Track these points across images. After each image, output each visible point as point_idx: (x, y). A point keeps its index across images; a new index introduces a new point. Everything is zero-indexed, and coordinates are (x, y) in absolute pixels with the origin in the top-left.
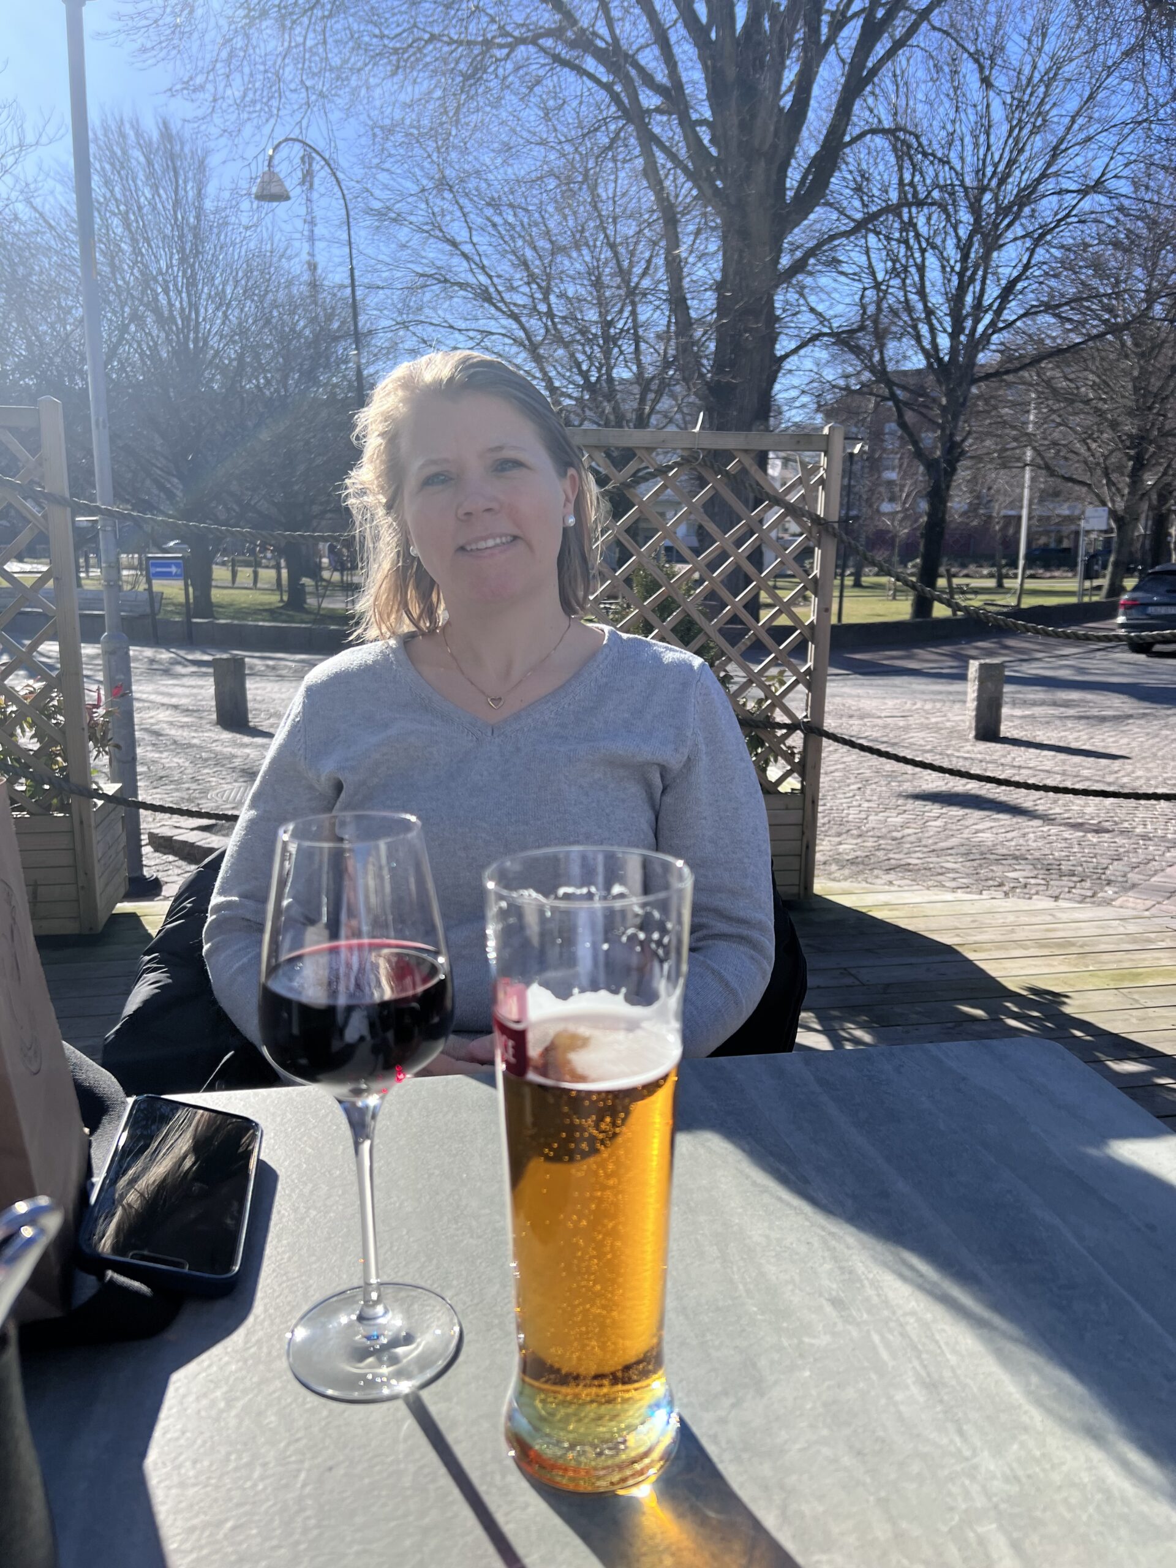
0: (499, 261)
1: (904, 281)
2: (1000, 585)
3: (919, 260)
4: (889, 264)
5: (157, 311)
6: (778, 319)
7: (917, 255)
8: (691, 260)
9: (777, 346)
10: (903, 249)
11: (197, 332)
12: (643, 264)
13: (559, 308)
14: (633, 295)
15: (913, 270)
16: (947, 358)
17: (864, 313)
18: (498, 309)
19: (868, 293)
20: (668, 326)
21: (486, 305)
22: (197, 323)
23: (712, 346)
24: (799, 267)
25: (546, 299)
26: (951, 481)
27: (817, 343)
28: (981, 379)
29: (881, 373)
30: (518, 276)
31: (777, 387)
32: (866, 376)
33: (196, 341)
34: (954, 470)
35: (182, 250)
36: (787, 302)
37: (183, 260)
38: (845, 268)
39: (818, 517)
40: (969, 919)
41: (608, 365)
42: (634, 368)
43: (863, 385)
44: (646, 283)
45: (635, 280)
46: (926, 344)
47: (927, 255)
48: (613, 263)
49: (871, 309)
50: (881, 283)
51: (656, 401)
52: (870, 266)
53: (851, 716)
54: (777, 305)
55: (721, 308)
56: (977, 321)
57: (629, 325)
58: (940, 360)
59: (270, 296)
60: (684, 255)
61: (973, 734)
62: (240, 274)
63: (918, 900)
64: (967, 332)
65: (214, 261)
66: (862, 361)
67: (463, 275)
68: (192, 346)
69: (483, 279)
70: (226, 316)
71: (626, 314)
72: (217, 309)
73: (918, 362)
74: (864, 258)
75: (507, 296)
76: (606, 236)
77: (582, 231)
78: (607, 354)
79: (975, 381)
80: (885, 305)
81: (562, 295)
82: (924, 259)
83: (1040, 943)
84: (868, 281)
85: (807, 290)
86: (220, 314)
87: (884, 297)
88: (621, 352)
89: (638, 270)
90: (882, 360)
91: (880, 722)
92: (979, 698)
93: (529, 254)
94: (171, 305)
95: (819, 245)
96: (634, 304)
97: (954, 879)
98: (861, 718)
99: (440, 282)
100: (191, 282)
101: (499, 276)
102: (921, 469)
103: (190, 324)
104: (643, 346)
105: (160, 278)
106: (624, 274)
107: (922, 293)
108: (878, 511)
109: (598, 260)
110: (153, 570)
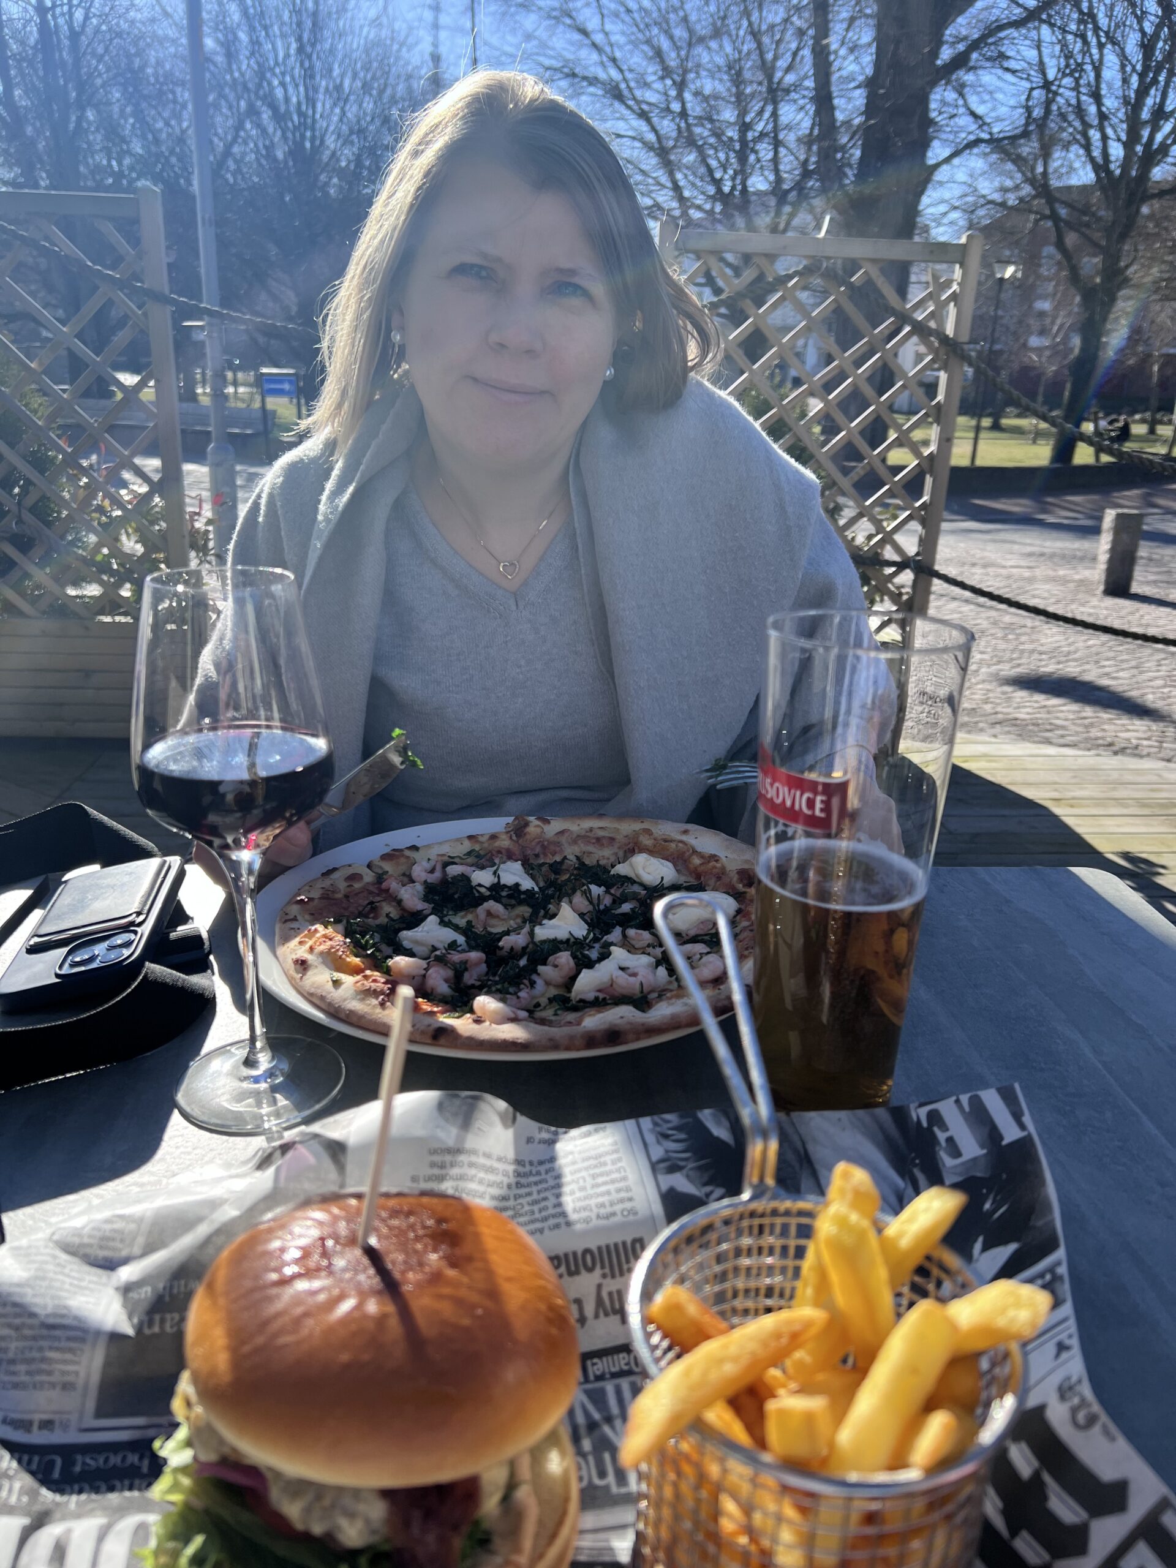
0: (631, 52)
1: (1077, 80)
2: (1152, 431)
3: (1096, 57)
4: (1062, 61)
5: (273, 106)
6: (932, 122)
7: (1095, 51)
8: (843, 52)
9: (930, 154)
10: (1079, 44)
11: (313, 129)
12: (788, 57)
13: (695, 108)
14: (775, 94)
15: (1088, 68)
16: (1118, 172)
17: (1029, 116)
18: (629, 107)
19: (1036, 93)
20: (812, 129)
21: (617, 104)
22: (314, 121)
23: (858, 153)
24: (960, 61)
25: (680, 97)
26: (1108, 312)
27: (975, 150)
28: (1154, 196)
29: (1042, 187)
30: (650, 70)
31: (925, 200)
32: (1027, 190)
33: (313, 139)
34: (1113, 299)
35: (299, 39)
36: (944, 103)
37: (300, 50)
38: (1012, 64)
39: (947, 337)
40: (1071, 774)
41: (743, 173)
42: (772, 178)
43: (1021, 200)
44: (790, 78)
45: (778, 75)
46: (1096, 153)
47: (1106, 51)
48: (755, 56)
49: (1037, 113)
50: (1052, 83)
51: (792, 215)
52: (1041, 64)
53: (974, 565)
54: (933, 105)
55: (870, 109)
56: (1156, 129)
57: (770, 127)
58: (1109, 173)
59: (389, 91)
60: (833, 47)
61: (1102, 588)
62: (359, 65)
63: (1019, 752)
64: (1144, 140)
65: (332, 51)
66: (1024, 174)
67: (592, 69)
68: (308, 145)
69: (614, 73)
70: (343, 113)
71: (767, 115)
72: (335, 105)
73: (1085, 176)
74: (1035, 53)
75: (638, 93)
76: (750, 24)
77: (724, 18)
78: (742, 158)
79: (1146, 198)
80: (1054, 107)
81: (697, 94)
82: (1101, 55)
83: (1141, 803)
84: (1037, 80)
85: (967, 90)
86: (337, 111)
87: (1054, 100)
88: (758, 160)
89: (782, 64)
90: (1045, 174)
91: (1004, 572)
92: (1113, 550)
93: (665, 44)
94: (287, 99)
95: (983, 38)
96: (775, 103)
97: (1062, 736)
98: (985, 566)
99: (567, 76)
100: (309, 74)
101: (631, 70)
102: (1078, 299)
103: (307, 123)
104: (782, 151)
105: (277, 70)
106: (768, 70)
107: (1097, 97)
108: (1025, 345)
109: (740, 52)
110: (267, 386)
